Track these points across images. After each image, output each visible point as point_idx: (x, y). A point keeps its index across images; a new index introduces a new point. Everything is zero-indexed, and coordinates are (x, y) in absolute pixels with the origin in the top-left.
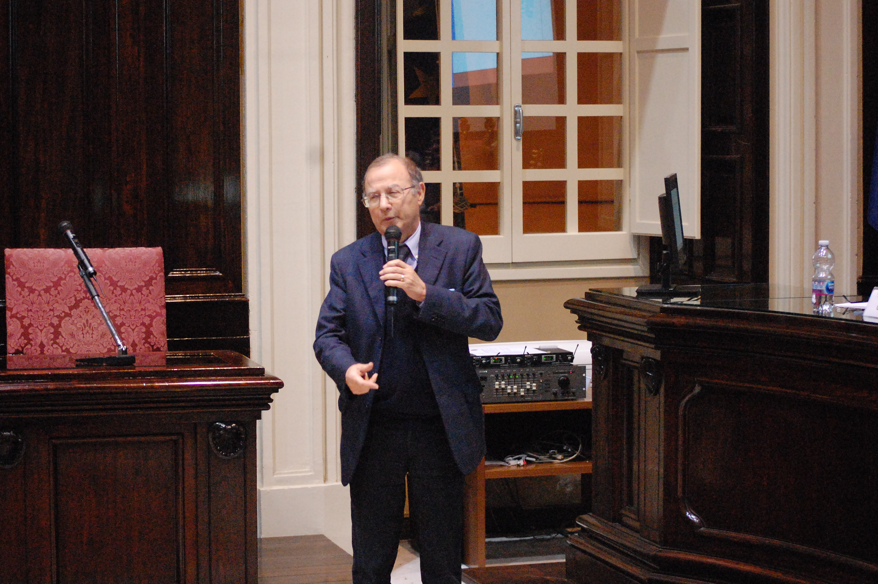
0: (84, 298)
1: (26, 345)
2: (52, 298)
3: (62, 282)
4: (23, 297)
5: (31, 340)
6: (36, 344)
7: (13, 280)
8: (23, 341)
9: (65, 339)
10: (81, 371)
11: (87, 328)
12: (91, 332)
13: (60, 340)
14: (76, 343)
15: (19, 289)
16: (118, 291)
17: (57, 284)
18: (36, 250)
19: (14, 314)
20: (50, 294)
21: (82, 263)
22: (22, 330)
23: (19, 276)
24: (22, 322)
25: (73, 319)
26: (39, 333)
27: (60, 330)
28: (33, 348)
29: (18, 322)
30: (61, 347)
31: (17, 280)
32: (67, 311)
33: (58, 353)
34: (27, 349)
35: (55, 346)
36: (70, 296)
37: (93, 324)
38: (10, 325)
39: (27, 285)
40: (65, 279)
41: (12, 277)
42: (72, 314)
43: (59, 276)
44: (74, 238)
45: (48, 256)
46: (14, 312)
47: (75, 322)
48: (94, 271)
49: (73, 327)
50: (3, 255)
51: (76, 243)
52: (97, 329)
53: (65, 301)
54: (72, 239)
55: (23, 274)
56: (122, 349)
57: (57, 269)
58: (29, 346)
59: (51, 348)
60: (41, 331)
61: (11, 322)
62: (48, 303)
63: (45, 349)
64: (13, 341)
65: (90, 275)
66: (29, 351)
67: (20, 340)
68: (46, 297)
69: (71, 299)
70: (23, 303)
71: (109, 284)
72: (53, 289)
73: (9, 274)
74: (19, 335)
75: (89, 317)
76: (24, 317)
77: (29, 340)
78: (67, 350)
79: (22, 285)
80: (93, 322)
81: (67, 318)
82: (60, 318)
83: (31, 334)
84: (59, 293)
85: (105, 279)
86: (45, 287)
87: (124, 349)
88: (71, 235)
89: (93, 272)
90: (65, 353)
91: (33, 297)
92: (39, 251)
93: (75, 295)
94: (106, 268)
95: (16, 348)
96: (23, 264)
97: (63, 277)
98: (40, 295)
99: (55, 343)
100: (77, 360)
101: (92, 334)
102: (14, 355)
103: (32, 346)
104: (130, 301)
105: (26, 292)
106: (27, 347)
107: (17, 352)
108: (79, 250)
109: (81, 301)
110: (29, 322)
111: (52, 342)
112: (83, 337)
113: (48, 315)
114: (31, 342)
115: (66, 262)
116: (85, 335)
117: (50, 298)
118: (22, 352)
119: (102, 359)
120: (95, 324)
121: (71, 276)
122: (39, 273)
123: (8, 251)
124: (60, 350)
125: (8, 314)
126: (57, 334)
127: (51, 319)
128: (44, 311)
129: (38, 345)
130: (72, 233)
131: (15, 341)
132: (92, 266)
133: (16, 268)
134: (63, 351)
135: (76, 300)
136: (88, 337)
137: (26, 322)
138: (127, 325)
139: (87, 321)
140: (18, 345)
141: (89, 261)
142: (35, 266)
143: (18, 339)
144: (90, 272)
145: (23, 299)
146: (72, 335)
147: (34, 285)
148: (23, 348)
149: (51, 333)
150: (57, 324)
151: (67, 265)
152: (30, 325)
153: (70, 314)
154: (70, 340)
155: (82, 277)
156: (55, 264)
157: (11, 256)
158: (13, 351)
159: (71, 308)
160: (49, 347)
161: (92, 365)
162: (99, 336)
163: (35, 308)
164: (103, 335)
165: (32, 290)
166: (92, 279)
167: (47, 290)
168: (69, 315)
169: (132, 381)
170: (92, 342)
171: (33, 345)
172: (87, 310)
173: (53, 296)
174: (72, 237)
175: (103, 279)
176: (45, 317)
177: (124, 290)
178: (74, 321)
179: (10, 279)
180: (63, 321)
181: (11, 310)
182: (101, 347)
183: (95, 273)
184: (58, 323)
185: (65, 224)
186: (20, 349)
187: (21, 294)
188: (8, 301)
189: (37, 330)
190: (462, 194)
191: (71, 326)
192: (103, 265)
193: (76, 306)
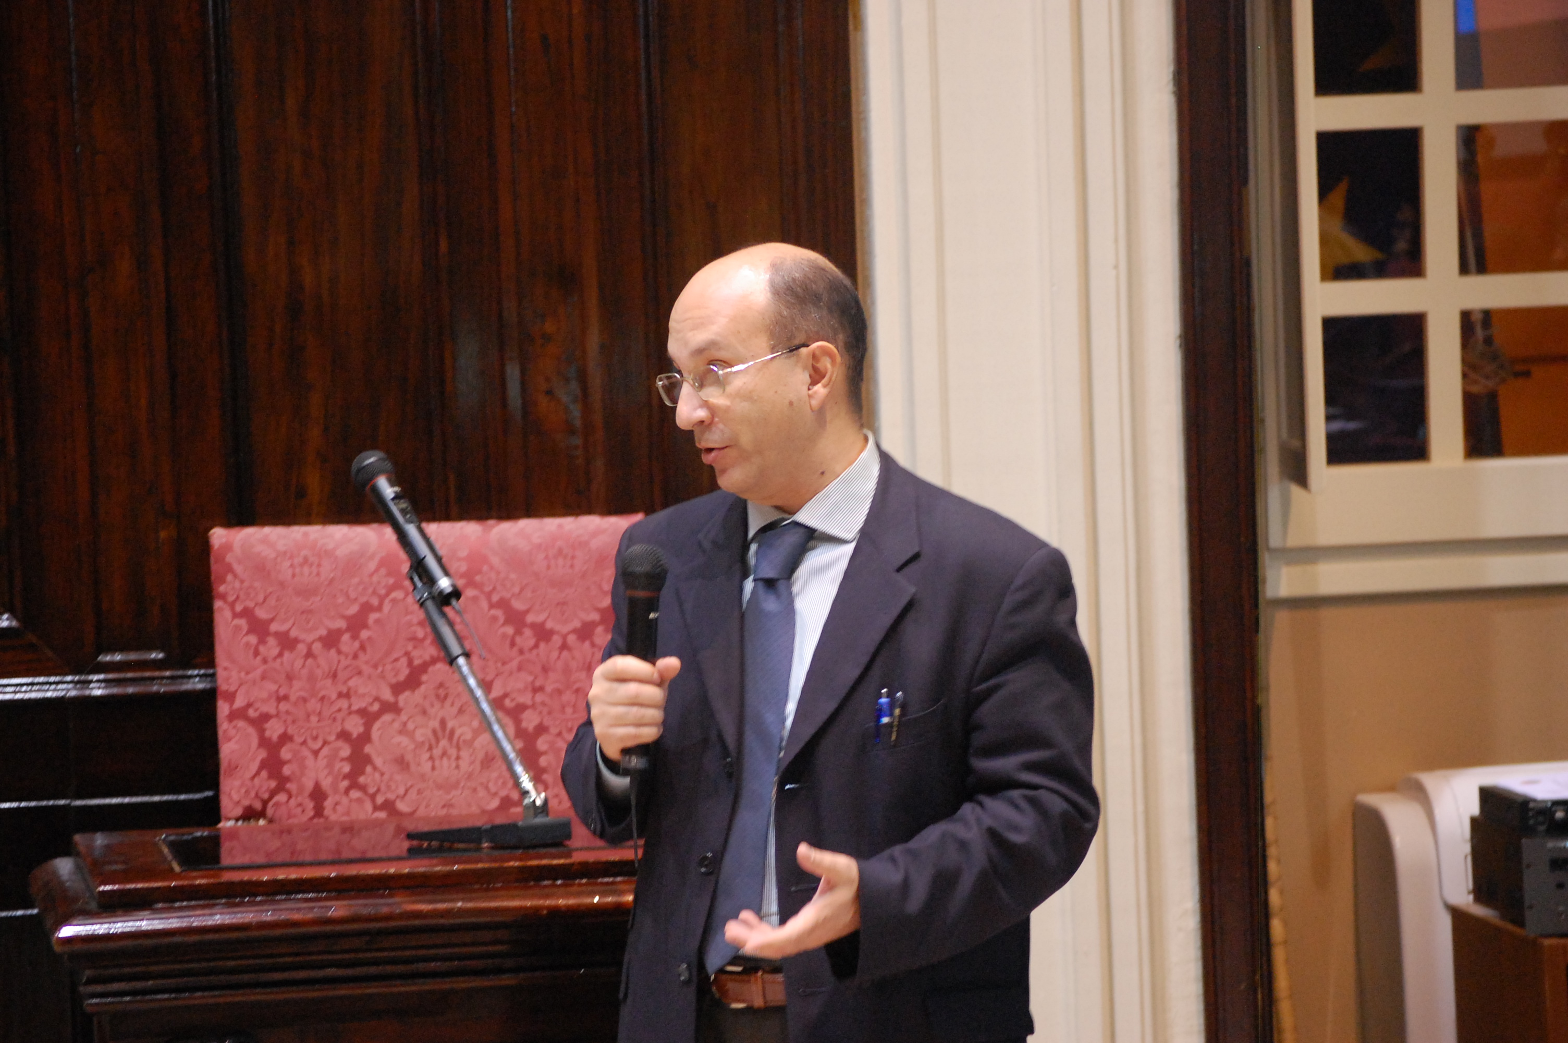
0: (434, 661)
1: (273, 793)
2: (344, 662)
3: (373, 617)
4: (265, 661)
5: (287, 779)
6: (301, 789)
7: (235, 615)
8: (266, 784)
9: (382, 774)
10: (421, 866)
11: (444, 743)
12: (453, 752)
13: (368, 778)
14: (411, 786)
15: (253, 639)
16: (527, 638)
17: (356, 624)
18: (297, 533)
19: (238, 710)
20: (339, 652)
21: (419, 567)
22: (262, 754)
23: (251, 604)
24: (261, 732)
25: (404, 717)
26: (310, 761)
27: (368, 749)
28: (293, 802)
29: (251, 731)
30: (373, 797)
31: (247, 613)
32: (387, 695)
33: (362, 816)
34: (277, 804)
35: (355, 794)
36: (395, 655)
37: (458, 732)
38: (230, 740)
39: (274, 627)
40: (379, 608)
41: (232, 605)
42: (401, 703)
43: (363, 599)
44: (397, 497)
45: (331, 546)
46: (239, 703)
47: (411, 726)
48: (454, 586)
49: (404, 741)
50: (205, 547)
51: (404, 512)
52: (470, 743)
53: (380, 669)
54: (393, 499)
55: (261, 598)
56: (534, 801)
57: (356, 580)
58: (281, 797)
59: (345, 800)
60: (316, 753)
61: (232, 732)
62: (335, 676)
63: (328, 804)
64: (237, 783)
65: (444, 600)
66: (283, 811)
67: (256, 780)
68: (326, 659)
69: (399, 664)
70: (263, 678)
71: (502, 620)
72: (346, 637)
73: (223, 597)
74: (255, 766)
75: (449, 711)
76: (266, 717)
77: (282, 783)
78: (388, 806)
79: (259, 628)
80: (460, 726)
81: (387, 717)
82: (369, 718)
83: (289, 762)
84: (363, 648)
85: (492, 606)
86: (323, 632)
87: (538, 803)
88: (388, 491)
89: (449, 590)
90: (382, 815)
91: (293, 660)
92: (306, 534)
93: (407, 654)
94: (493, 575)
95: (246, 803)
96: (262, 569)
97: (375, 602)
98: (309, 654)
99: (355, 785)
100: (410, 836)
101: (458, 758)
102: (240, 823)
103: (290, 797)
104: (560, 664)
105: (271, 647)
106: (276, 799)
107: (249, 815)
108: (411, 530)
109: (424, 667)
110: (281, 731)
111: (345, 783)
112: (433, 768)
113: (335, 708)
114: (288, 786)
115: (382, 563)
116: (437, 763)
117: (339, 661)
118: (262, 814)
119: (478, 830)
120: (463, 732)
121: (394, 601)
122: (306, 592)
123: (218, 535)
124: (368, 806)
125: (223, 709)
126: (360, 761)
127: (343, 720)
128: (322, 699)
129: (307, 793)
130: (392, 484)
131: (242, 785)
132: (447, 573)
133: (242, 582)
134: (376, 808)
135: (410, 663)
136: (446, 768)
137: (274, 730)
138: (554, 731)
139: (443, 723)
140: (253, 794)
141: (439, 559)
142: (294, 576)
143: (253, 778)
144: (441, 592)
145: (265, 667)
146: (402, 763)
147: (294, 628)
148: (265, 803)
149: (343, 760)
150: (359, 736)
151: (383, 571)
152: (285, 738)
153: (396, 703)
154: (398, 777)
155: (422, 605)
156: (352, 565)
157: (228, 547)
158: (239, 811)
159: (398, 689)
160: (337, 798)
161: (450, 849)
162: (478, 765)
163: (297, 690)
164: (487, 762)
165: (287, 643)
166: (447, 610)
167: (331, 640)
168: (392, 708)
169: (562, 890)
170: (458, 782)
171: (294, 792)
172: (442, 692)
173: (347, 656)
174: (392, 496)
175: (484, 604)
176: (326, 713)
177: (543, 634)
178: (405, 724)
179: (228, 614)
180: (377, 725)
181: (231, 697)
182: (482, 793)
183: (456, 594)
184: (361, 729)
185: (372, 460)
186: (258, 806)
187: (256, 653)
188: (221, 673)
189: (306, 752)
190: (1488, 341)
191: (398, 739)
192: (485, 568)
193: (412, 681)
